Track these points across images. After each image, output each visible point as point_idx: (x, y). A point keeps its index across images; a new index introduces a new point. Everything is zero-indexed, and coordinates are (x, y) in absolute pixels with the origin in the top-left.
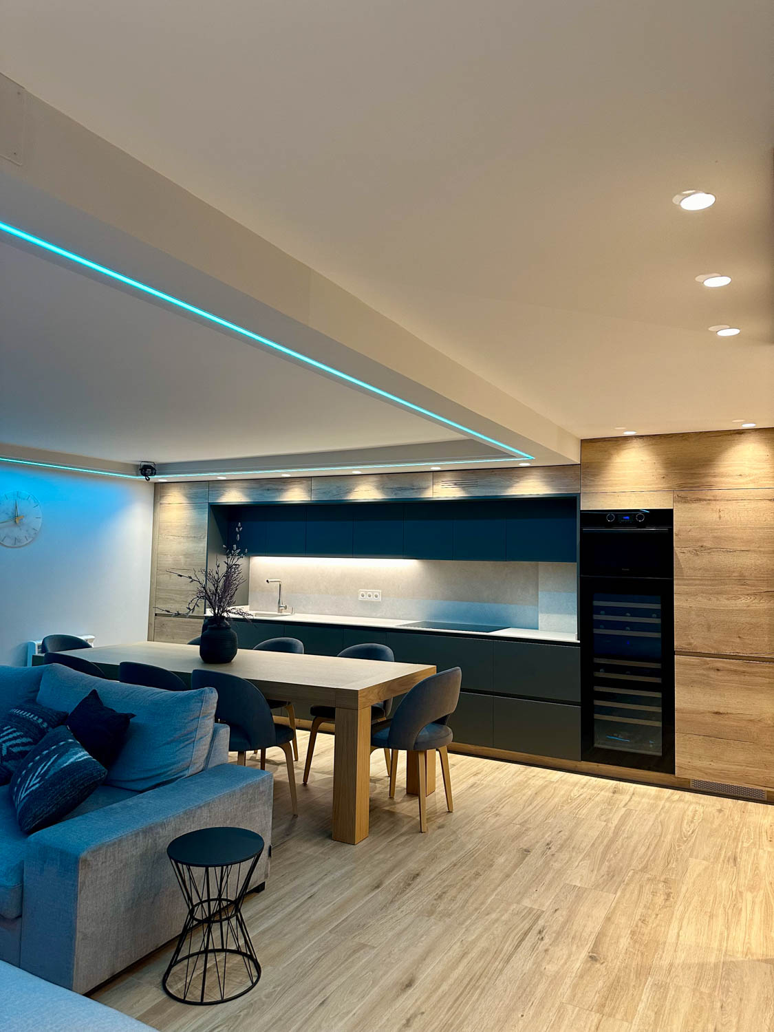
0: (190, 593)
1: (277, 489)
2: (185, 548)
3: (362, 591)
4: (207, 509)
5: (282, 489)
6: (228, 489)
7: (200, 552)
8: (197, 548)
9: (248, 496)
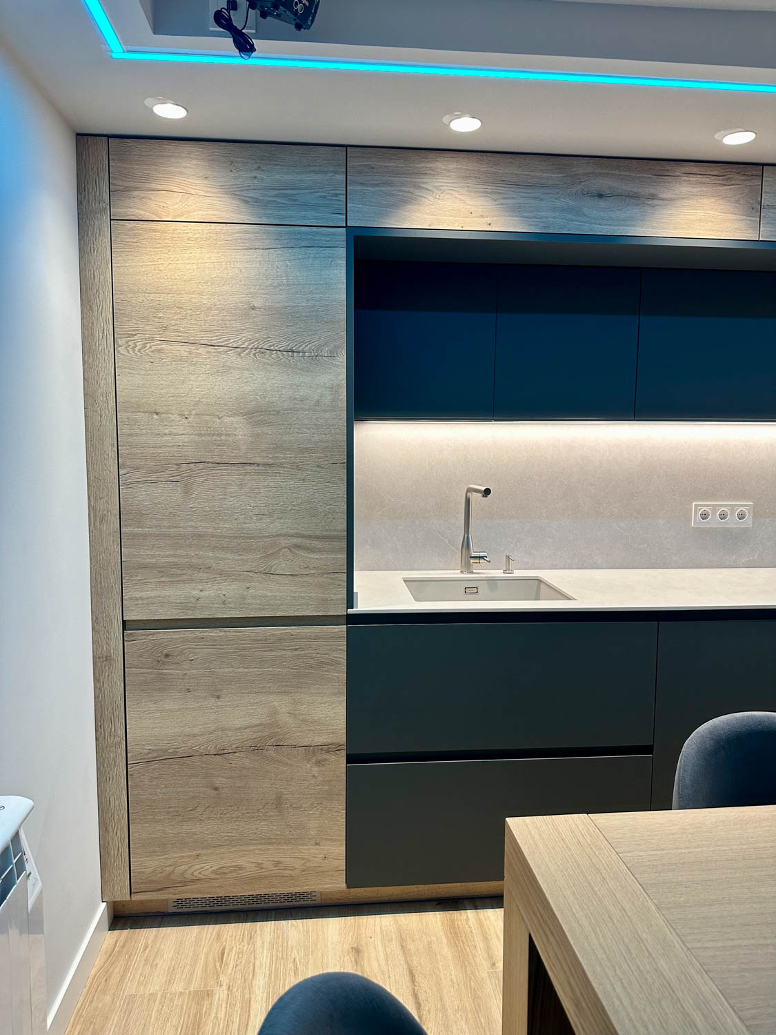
0: (284, 542)
1: (635, 197)
2: (247, 389)
3: (706, 505)
4: (342, 252)
5: (653, 197)
6: (429, 182)
7: (318, 403)
8: (302, 392)
9: (517, 210)
